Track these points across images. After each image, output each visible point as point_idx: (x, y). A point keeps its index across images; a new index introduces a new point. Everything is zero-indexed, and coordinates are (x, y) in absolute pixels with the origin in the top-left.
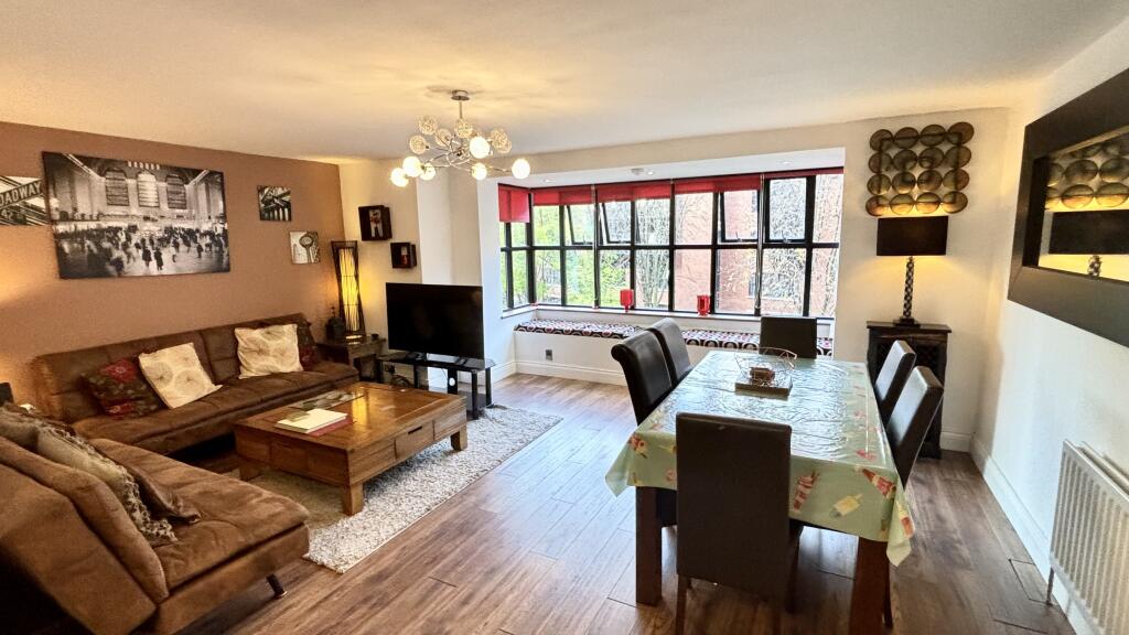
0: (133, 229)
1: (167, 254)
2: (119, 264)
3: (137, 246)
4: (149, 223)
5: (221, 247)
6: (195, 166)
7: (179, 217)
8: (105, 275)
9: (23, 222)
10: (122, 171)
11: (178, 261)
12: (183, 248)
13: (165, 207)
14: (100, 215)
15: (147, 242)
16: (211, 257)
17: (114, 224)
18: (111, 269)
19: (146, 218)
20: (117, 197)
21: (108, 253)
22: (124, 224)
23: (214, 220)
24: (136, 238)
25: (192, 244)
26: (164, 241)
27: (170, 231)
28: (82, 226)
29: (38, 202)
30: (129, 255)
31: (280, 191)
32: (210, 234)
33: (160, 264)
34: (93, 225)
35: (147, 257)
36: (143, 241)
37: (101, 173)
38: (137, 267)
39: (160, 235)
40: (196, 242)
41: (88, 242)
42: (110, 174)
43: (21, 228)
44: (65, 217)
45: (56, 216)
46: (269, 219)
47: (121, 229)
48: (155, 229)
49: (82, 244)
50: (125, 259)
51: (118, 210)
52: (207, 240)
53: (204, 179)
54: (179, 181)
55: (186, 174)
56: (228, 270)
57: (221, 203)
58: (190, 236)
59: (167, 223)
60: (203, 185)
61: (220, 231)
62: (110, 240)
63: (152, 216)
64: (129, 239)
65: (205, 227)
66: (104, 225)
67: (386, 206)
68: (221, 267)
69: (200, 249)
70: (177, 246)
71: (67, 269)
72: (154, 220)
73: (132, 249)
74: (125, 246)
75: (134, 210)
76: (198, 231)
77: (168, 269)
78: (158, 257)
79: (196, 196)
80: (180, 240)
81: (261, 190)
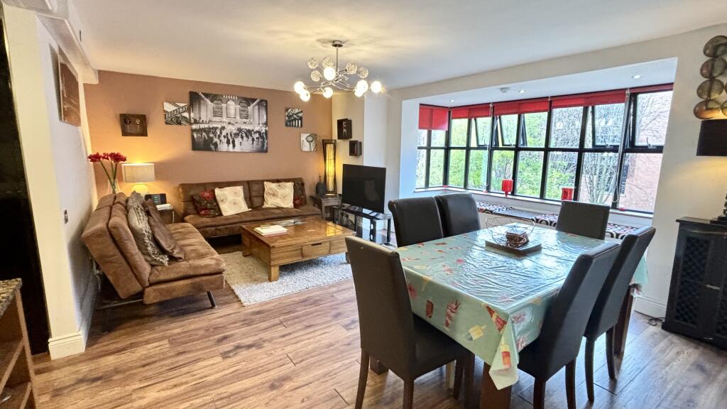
0: (223, 128)
1: (238, 141)
2: (216, 145)
3: (224, 137)
4: (230, 126)
5: (264, 140)
6: (253, 97)
7: (245, 123)
8: (210, 150)
9: (179, 123)
10: (220, 100)
11: (243, 145)
12: (245, 138)
13: (238, 117)
14: (210, 121)
15: (229, 135)
16: (258, 144)
17: (215, 125)
18: (213, 147)
19: (229, 123)
20: (217, 113)
21: (212, 139)
22: (219, 126)
23: (261, 125)
24: (224, 133)
25: (250, 137)
26: (236, 135)
27: (240, 130)
28: (202, 126)
29: (186, 115)
30: (221, 141)
31: (297, 111)
32: (259, 132)
33: (234, 146)
34: (206, 126)
35: (228, 142)
36: (227, 134)
37: (212, 101)
38: (223, 147)
39: (235, 131)
40: (251, 136)
41: (204, 134)
42: (215, 102)
43: (180, 126)
44: (196, 122)
45: (192, 121)
46: (290, 126)
47: (217, 128)
48: (233, 129)
49: (202, 134)
50: (219, 143)
51: (217, 119)
52: (257, 135)
53: (258, 104)
54: (245, 105)
55: (249, 101)
56: (266, 151)
57: (265, 116)
58: (249, 133)
59: (238, 126)
60: (257, 107)
61: (264, 131)
62: (213, 133)
63: (232, 122)
64: (221, 133)
65: (257, 129)
66: (211, 126)
67: (349, 119)
68: (263, 150)
69: (253, 140)
70: (242, 137)
71: (196, 146)
72: (233, 124)
73: (222, 138)
74: (219, 137)
75: (225, 119)
76: (253, 130)
77: (238, 148)
78: (233, 142)
79: (253, 113)
80: (244, 135)
81: (287, 110)
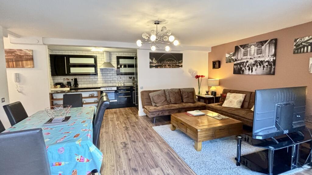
0: (247, 62)
2: (243, 71)
7: (259, 57)
9: (230, 62)
13: (256, 54)
14: (242, 59)
16: (267, 70)
17: (243, 61)
18: (241, 72)
20: (245, 54)
23: (270, 56)
29: (233, 58)
30: (245, 69)
32: (268, 62)
33: (252, 71)
34: (240, 62)
35: (249, 70)
40: (263, 65)
41: (238, 66)
42: (245, 48)
44: (236, 60)
46: (298, 53)
50: (244, 70)
51: (245, 57)
54: (260, 46)
55: (262, 43)
56: (274, 74)
57: (273, 50)
59: (255, 59)
60: (268, 45)
61: (272, 60)
62: (242, 65)
63: (252, 58)
65: (267, 59)
68: (271, 73)
70: (257, 66)
71: (235, 72)
73: (246, 67)
75: (249, 57)
76: (264, 61)
78: (252, 69)
79: (265, 49)
80: (258, 64)
81: (296, 40)
